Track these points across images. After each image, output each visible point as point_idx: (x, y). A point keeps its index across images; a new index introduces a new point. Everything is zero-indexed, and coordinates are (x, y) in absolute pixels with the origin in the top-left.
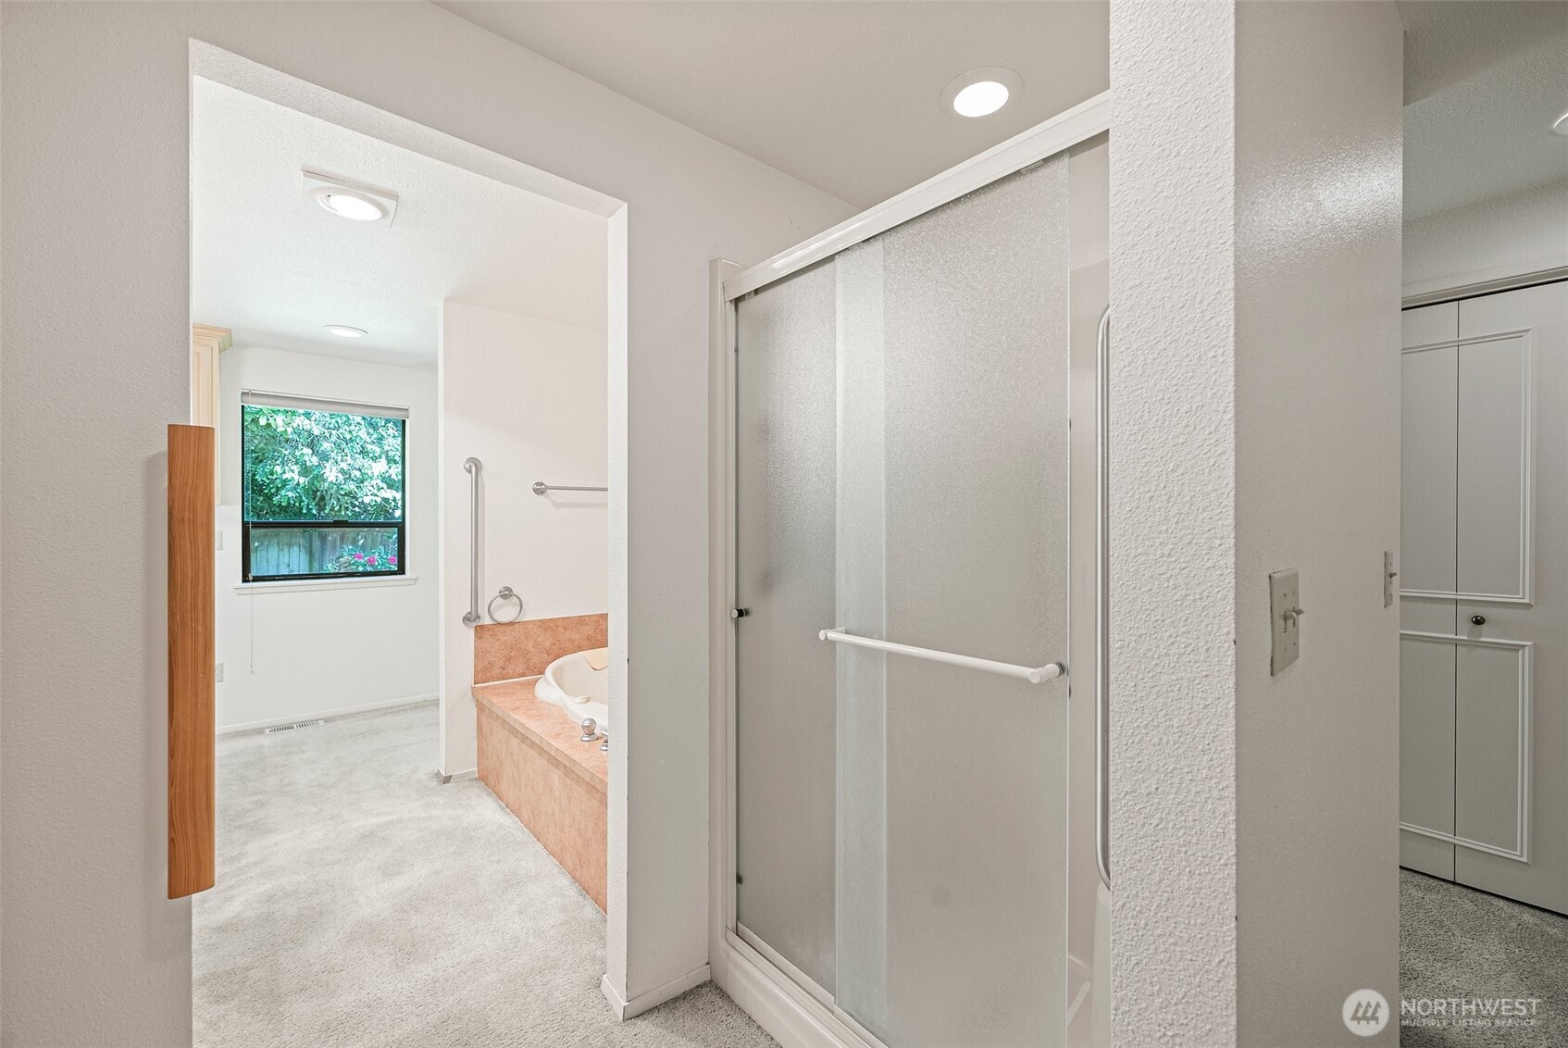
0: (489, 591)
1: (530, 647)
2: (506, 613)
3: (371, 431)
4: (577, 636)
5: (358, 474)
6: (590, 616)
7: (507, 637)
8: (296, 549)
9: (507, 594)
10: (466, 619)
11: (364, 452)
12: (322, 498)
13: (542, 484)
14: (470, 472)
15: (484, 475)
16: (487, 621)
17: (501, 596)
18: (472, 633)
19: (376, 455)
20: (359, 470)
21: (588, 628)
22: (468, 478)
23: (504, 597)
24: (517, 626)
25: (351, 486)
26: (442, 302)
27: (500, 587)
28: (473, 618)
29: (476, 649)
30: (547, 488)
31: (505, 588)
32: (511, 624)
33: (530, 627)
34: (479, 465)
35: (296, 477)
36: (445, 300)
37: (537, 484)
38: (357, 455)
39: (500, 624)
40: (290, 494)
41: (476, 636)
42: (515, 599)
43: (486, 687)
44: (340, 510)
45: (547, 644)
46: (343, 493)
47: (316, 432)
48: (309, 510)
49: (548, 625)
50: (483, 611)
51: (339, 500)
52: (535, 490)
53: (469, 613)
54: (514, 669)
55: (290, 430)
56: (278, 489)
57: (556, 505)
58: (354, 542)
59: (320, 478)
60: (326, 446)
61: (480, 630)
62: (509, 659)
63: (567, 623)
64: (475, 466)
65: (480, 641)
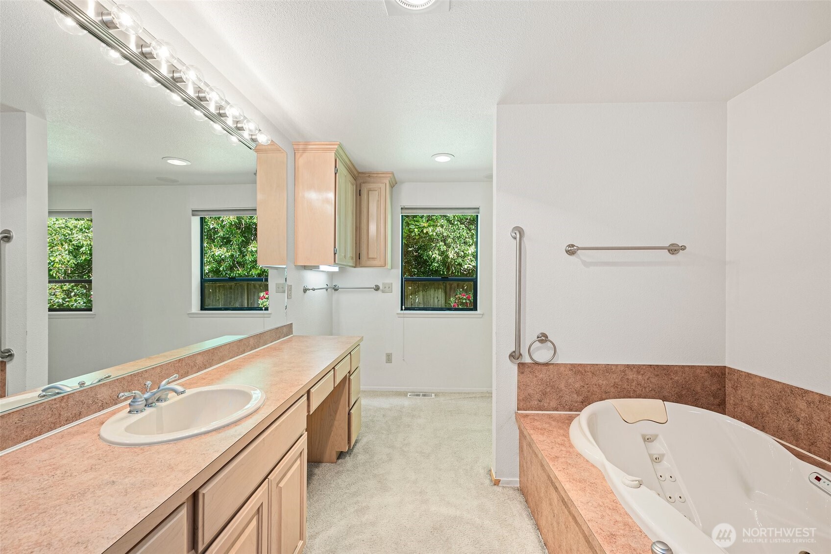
0: (529, 336)
1: (562, 386)
2: (542, 355)
3: (468, 232)
4: (604, 382)
5: (462, 253)
6: (617, 365)
7: (542, 375)
8: (440, 290)
9: (543, 338)
10: (513, 356)
11: (465, 243)
12: (449, 266)
13: (573, 246)
14: (515, 238)
15: (525, 240)
16: (527, 359)
17: (539, 341)
18: (516, 368)
19: (470, 243)
20: (463, 251)
21: (614, 376)
22: (514, 244)
23: (542, 341)
24: (551, 367)
25: (460, 260)
26: (496, 106)
27: (538, 333)
28: (517, 356)
29: (519, 381)
30: (579, 249)
31: (542, 333)
32: (547, 364)
33: (562, 369)
34: (522, 233)
35: (437, 256)
36: (497, 104)
37: (569, 246)
38: (462, 244)
39: (537, 364)
40: (436, 264)
41: (519, 371)
42: (549, 344)
43: (527, 416)
44: (455, 272)
45: (577, 385)
46: (457, 264)
47: (445, 234)
48: (443, 272)
49: (578, 370)
50: (524, 351)
51: (455, 268)
52: (567, 252)
53: (514, 352)
54: (549, 403)
55: (435, 234)
56: (432, 263)
57: (586, 264)
58: (463, 288)
59: (447, 257)
60: (450, 240)
61: (521, 366)
62: (545, 394)
63: (595, 369)
64: (519, 232)
65: (522, 376)
